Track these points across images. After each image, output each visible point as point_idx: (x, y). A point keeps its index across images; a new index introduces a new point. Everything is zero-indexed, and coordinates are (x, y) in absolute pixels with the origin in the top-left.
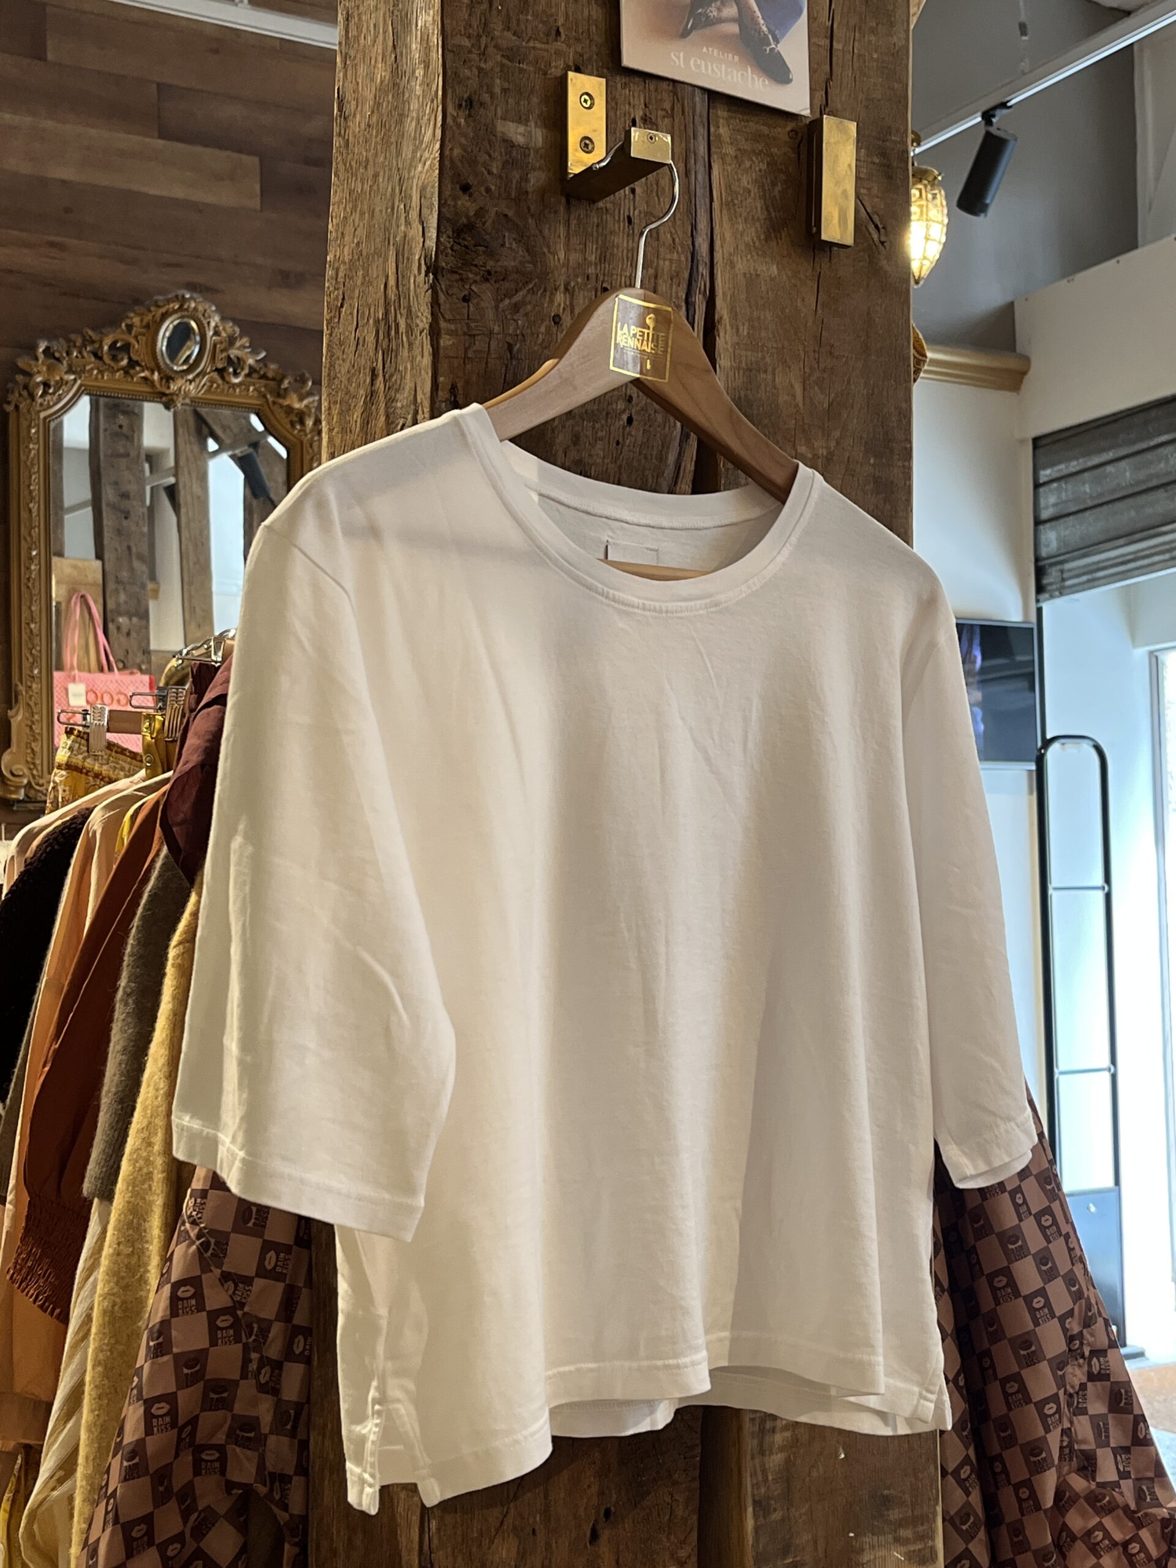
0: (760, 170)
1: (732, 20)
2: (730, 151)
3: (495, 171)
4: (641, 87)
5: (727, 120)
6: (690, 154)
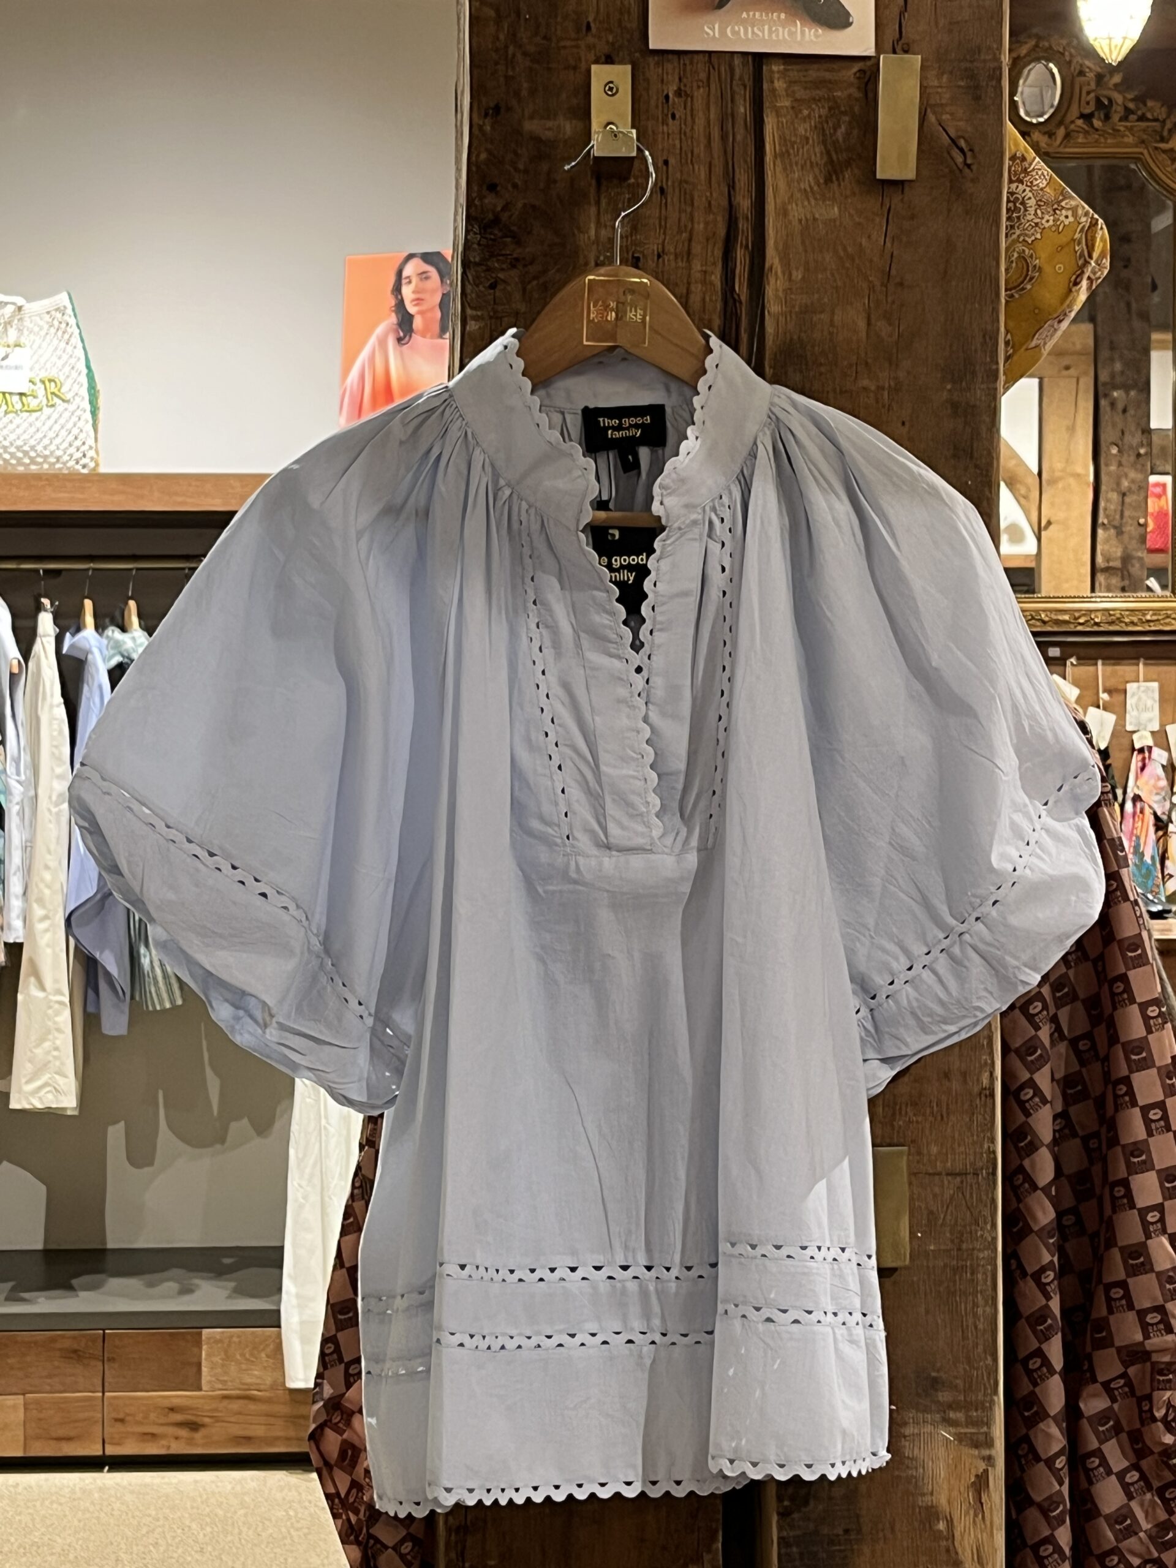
0: (820, 116)
2: (787, 103)
3: (521, 166)
4: (676, 64)
5: (783, 74)
6: (727, 117)
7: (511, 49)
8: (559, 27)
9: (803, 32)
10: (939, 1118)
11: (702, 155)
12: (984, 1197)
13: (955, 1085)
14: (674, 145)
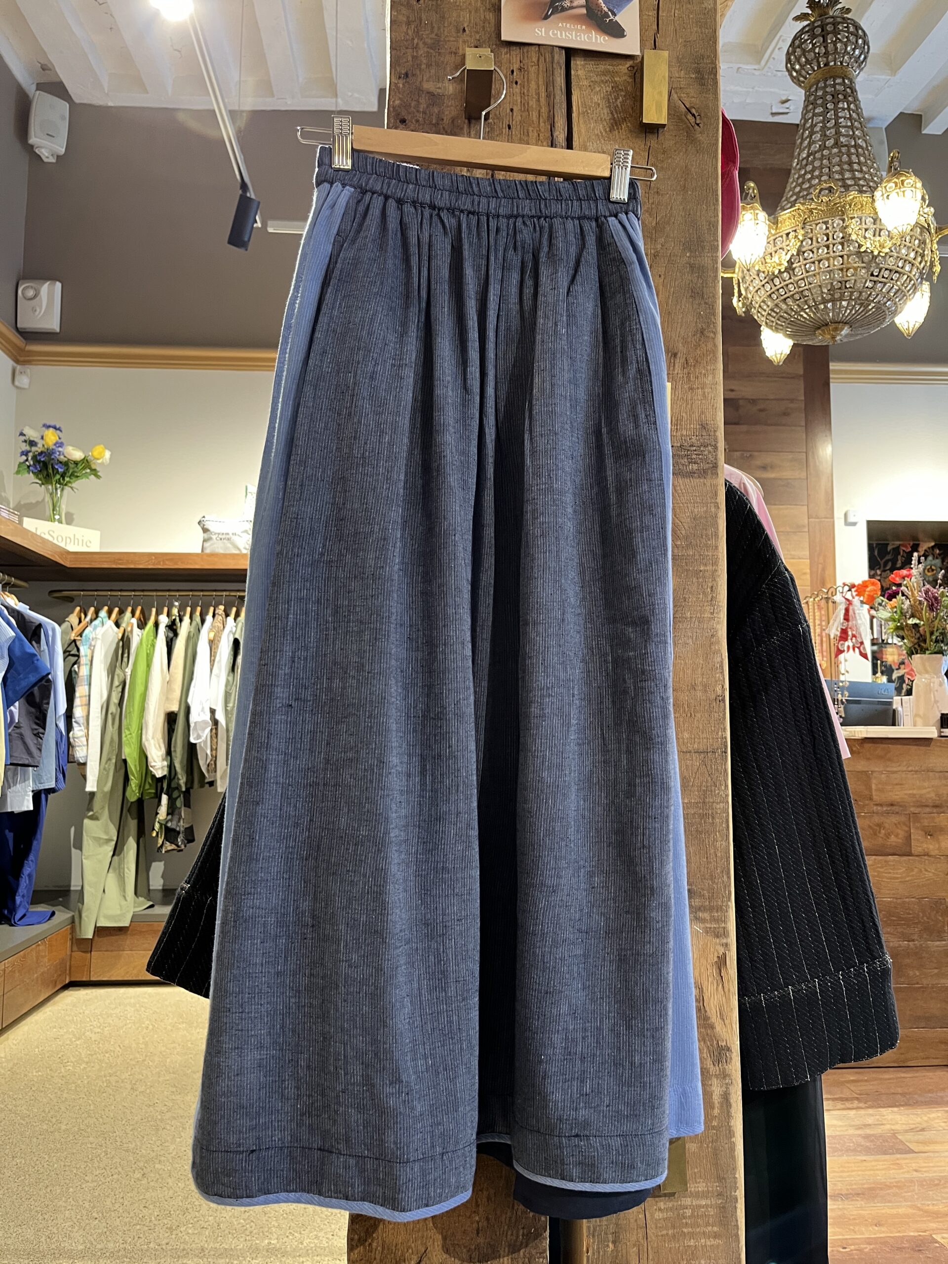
0: (607, 92)
1: (582, 6)
2: (586, 83)
3: (421, 110)
4: (518, 50)
5: (584, 66)
6: (549, 84)
7: (416, 41)
8: (446, 30)
9: (596, 38)
10: (689, 715)
11: (534, 106)
12: (719, 768)
13: (699, 694)
14: (517, 100)
